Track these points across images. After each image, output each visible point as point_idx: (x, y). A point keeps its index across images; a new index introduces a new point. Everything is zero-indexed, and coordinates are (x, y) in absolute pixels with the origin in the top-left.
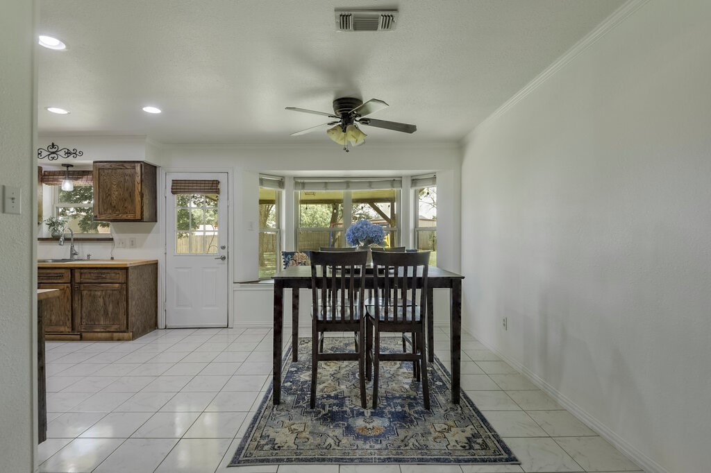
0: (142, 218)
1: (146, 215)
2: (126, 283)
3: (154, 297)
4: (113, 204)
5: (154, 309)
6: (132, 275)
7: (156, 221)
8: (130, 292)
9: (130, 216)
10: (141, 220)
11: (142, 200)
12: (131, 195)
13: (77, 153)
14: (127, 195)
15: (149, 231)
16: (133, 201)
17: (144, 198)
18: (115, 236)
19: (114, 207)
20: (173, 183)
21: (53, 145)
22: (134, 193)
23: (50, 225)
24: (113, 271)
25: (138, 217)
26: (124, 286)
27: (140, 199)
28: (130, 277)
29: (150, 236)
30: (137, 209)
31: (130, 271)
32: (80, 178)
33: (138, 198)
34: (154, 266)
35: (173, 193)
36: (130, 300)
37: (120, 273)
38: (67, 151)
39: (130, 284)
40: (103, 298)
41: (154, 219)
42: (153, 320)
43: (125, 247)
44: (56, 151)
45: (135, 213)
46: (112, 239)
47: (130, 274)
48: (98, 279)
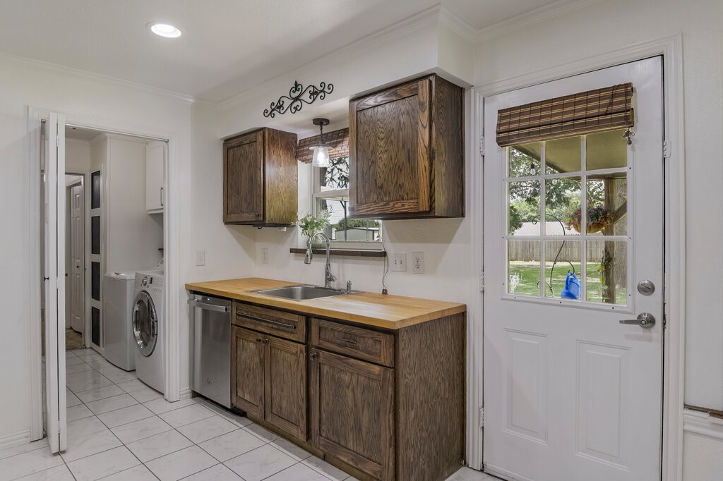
0: (432, 208)
1: (441, 200)
2: (394, 367)
3: (457, 392)
4: (380, 182)
5: (457, 420)
6: (408, 350)
7: (463, 215)
8: (402, 390)
9: (408, 206)
10: (429, 214)
11: (431, 165)
12: (411, 157)
13: (326, 90)
14: (402, 158)
15: (447, 239)
16: (413, 170)
17: (436, 162)
18: (390, 248)
19: (381, 187)
20: (500, 118)
21: (296, 85)
22: (415, 151)
23: (305, 227)
24: (370, 334)
25: (424, 206)
26: (390, 374)
27: (427, 163)
28: (402, 354)
29: (452, 248)
30: (421, 187)
31: (403, 338)
32: (339, 142)
33: (423, 162)
34: (458, 320)
35: (501, 142)
36: (401, 412)
37: (383, 342)
38: (311, 89)
39: (403, 369)
40: (353, 390)
41: (458, 209)
42: (456, 447)
43: (405, 271)
44: (299, 96)
45: (418, 195)
46: (384, 254)
47: (401, 345)
48: (345, 346)
